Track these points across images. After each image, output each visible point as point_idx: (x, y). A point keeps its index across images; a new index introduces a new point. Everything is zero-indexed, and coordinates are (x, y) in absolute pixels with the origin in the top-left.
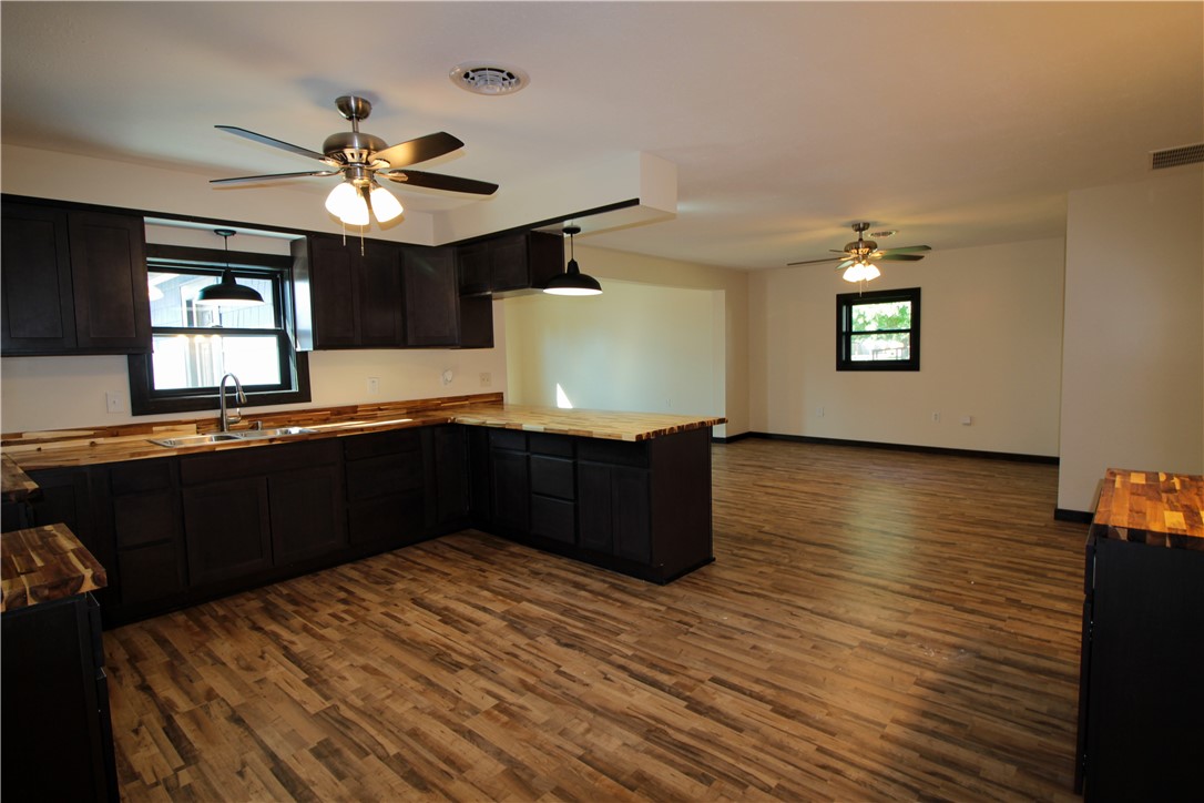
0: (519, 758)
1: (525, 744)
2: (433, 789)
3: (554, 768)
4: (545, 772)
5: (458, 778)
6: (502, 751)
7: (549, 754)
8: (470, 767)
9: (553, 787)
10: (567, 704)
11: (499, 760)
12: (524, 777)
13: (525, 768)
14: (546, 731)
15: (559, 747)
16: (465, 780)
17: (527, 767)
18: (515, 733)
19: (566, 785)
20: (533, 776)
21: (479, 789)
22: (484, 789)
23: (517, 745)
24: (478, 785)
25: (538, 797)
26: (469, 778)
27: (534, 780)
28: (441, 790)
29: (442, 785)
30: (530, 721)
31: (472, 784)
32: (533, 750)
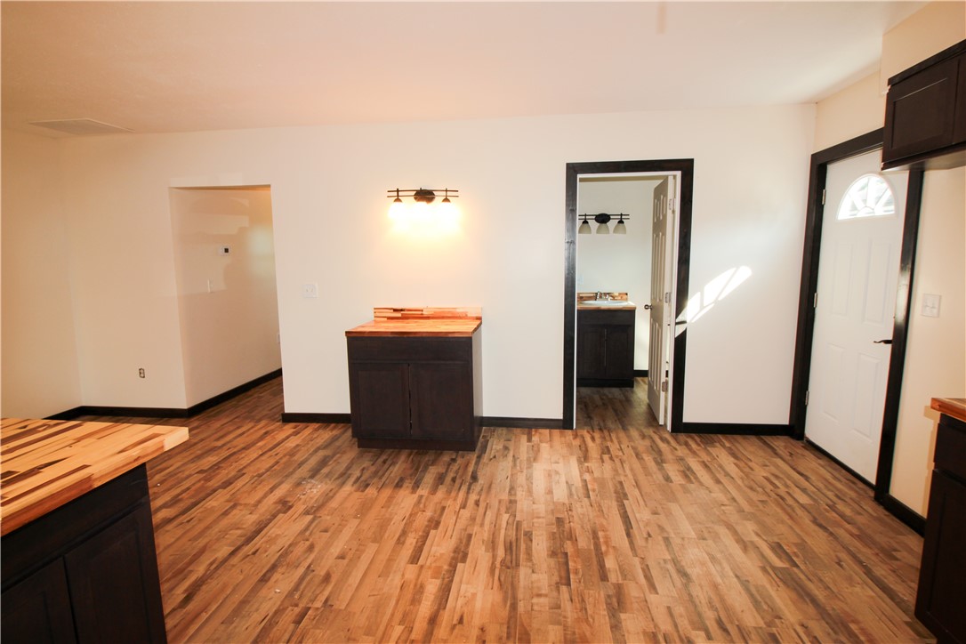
0: (606, 613)
1: (591, 620)
2: (684, 637)
3: (591, 592)
4: (599, 592)
5: (660, 631)
6: (611, 627)
7: (583, 600)
8: (645, 633)
9: (605, 583)
10: (522, 625)
11: (621, 623)
12: (614, 600)
13: (609, 605)
14: (565, 617)
15: (572, 600)
16: (656, 626)
17: (607, 604)
18: (588, 634)
19: (596, 578)
20: (609, 596)
21: (650, 613)
22: (647, 611)
23: (597, 624)
24: (649, 616)
25: (618, 584)
26: (652, 626)
27: (610, 593)
28: (678, 631)
29: (676, 635)
30: (565, 634)
31: (653, 620)
32: (589, 612)
